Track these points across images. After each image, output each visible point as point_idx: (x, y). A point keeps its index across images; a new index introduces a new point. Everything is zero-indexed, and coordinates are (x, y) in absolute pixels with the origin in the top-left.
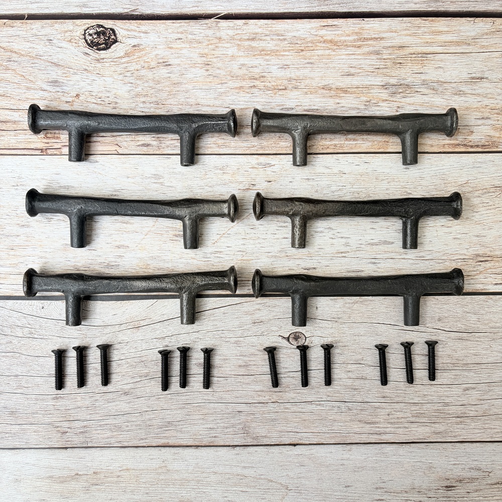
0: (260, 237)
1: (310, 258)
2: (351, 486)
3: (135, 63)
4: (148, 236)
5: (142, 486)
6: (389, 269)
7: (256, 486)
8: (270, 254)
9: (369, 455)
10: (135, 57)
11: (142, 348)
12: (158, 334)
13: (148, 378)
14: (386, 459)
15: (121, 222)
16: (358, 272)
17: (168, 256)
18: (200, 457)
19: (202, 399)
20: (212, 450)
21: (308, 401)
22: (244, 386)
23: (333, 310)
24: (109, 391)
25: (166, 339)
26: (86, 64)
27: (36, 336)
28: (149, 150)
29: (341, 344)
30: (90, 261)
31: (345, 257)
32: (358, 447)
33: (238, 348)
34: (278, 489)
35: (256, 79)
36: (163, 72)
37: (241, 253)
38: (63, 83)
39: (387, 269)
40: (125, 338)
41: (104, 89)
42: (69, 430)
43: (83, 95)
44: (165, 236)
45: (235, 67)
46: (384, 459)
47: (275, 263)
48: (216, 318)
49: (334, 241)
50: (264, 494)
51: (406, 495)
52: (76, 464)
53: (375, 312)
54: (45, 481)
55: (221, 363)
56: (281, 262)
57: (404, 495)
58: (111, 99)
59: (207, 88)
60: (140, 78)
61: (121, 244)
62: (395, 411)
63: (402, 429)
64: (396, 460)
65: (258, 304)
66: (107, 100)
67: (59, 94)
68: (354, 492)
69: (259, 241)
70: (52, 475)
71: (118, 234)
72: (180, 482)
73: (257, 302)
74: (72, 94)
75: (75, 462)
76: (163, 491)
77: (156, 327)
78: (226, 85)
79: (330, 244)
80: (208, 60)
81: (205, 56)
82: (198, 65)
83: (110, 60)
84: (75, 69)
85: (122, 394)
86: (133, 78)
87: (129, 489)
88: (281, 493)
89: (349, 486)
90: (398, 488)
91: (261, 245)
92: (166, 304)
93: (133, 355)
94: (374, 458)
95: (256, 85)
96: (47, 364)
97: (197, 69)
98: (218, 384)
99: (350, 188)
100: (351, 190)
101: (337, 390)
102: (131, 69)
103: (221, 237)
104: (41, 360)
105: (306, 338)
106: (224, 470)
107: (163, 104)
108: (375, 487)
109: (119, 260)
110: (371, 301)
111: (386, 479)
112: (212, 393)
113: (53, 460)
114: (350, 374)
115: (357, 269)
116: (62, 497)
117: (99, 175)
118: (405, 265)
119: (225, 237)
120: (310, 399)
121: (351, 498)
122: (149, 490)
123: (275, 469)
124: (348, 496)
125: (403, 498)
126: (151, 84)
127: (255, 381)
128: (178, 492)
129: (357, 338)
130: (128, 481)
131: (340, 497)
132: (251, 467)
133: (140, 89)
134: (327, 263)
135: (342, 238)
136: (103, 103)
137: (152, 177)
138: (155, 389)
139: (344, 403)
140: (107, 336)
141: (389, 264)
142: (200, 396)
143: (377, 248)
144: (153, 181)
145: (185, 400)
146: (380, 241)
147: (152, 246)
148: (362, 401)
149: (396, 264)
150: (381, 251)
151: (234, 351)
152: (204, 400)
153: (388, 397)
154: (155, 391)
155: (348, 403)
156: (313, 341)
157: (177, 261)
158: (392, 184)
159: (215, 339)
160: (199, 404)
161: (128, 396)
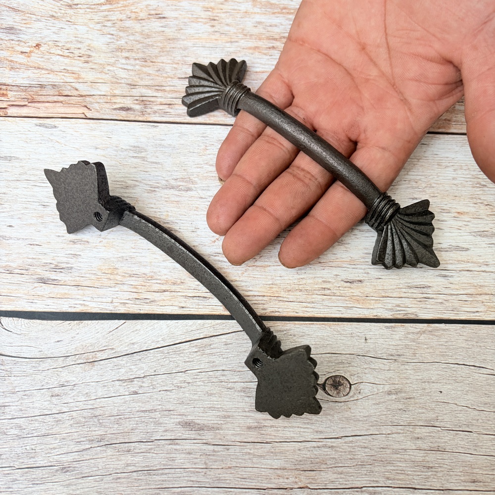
1: (354, 266)
3: (119, 12)
6: (466, 285)
10: (119, 5)
11: (96, 395)
12: (123, 373)
13: (102, 443)
16: (423, 288)
19: (188, 481)
21: (356, 486)
22: (255, 460)
23: (390, 343)
24: (37, 465)
25: (135, 382)
26: (53, 10)
28: (129, 115)
29: (403, 395)
30: (31, 260)
35: (276, 39)
36: (156, 25)
38: (20, 30)
39: (464, 285)
40: (72, 378)
41: (74, 39)
43: (45, 45)
45: (249, 24)
48: (214, 351)
53: (451, 347)
55: (219, 422)
58: (82, 52)
59: (211, 46)
60: (123, 29)
61: (78, 237)
66: (77, 52)
67: (13, 42)
74: (30, 44)
77: (121, 362)
78: (236, 44)
80: (215, 15)
81: (211, 10)
82: (201, 20)
83: (86, 6)
84: (38, 15)
85: (57, 471)
86: (115, 29)
92: (138, 327)
93: (81, 405)
95: (275, 47)
97: (200, 24)
98: (214, 455)
101: (400, 468)
102: (113, 19)
105: (351, 385)
107: (152, 62)
109: (72, 261)
110: (444, 330)
112: (204, 470)
114: (419, 443)
115: (421, 283)
117: (57, 144)
118: (487, 281)
120: (358, 483)
126: (138, 37)
127: (272, 453)
129: (426, 385)
133: (123, 43)
136: (71, 55)
137: (130, 150)
138: (112, 463)
139: (414, 490)
140: (44, 374)
141: (465, 278)
142: (185, 474)
143: (448, 255)
144: (131, 155)
145: (160, 482)
146: (451, 247)
147: (124, 242)
148: (441, 488)
149: (474, 278)
150: (452, 260)
151: (240, 404)
152: (191, 483)
153: (480, 482)
154: (112, 466)
155: (420, 491)
156: (362, 391)
157: (159, 264)
158: (460, 173)
159: (210, 384)
160: (183, 489)
161: (67, 473)
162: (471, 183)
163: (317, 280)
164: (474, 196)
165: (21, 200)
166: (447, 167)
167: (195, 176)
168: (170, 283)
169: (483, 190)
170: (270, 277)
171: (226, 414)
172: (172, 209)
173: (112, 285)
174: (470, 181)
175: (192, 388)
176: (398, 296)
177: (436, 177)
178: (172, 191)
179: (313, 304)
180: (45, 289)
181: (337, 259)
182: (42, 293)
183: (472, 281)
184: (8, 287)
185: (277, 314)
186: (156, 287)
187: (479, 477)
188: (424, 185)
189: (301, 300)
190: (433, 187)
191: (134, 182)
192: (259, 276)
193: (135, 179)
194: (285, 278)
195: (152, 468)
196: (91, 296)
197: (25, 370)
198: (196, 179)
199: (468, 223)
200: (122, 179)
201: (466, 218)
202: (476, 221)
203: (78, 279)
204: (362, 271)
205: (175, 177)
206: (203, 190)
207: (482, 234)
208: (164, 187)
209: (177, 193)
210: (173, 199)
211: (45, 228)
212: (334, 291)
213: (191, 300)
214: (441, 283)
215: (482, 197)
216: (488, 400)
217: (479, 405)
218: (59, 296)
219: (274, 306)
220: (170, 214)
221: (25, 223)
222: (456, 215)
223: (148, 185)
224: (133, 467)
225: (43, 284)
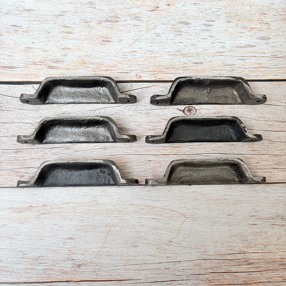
0: (163, 41)
1: (198, 56)
2: (232, 215)
4: (84, 42)
5: (78, 215)
6: (253, 63)
7: (162, 214)
8: (170, 53)
9: (245, 192)
12: (91, 107)
14: (257, 195)
15: (66, 33)
16: (232, 65)
17: (98, 54)
18: (121, 193)
19: (123, 152)
20: (130, 188)
24: (56, 147)
25: (97, 111)
27: (4, 109)
29: (221, 114)
30: (44, 58)
31: (222, 55)
32: (237, 186)
33: (148, 117)
34: (179, 217)
37: (150, 52)
39: (252, 63)
40: (68, 110)
42: (25, 174)
44: (96, 41)
46: (255, 195)
47: (174, 59)
49: (214, 44)
50: (168, 221)
51: (272, 221)
52: (30, 199)
54: (7, 211)
55: (136, 127)
56: (178, 59)
57: (271, 221)
61: (66, 46)
62: (262, 160)
63: (267, 174)
64: (265, 195)
65: (162, 87)
68: (234, 219)
69: (162, 44)
70: (12, 206)
71: (64, 40)
72: (106, 212)
73: (161, 86)
75: (29, 197)
76: (94, 219)
79: (212, 46)
87: (69, 217)
88: (181, 220)
89: (231, 215)
90: (266, 215)
91: (164, 47)
94: (248, 194)
96: (11, 128)
99: (225, 10)
100: (225, 11)
101: (219, 145)
103: (135, 41)
104: (7, 125)
105: (196, 110)
106: (139, 202)
108: (249, 215)
109: (64, 58)
111: (258, 209)
112: (130, 148)
113: (13, 196)
115: (231, 63)
116: (19, 223)
118: (264, 61)
119: (138, 41)
120: (200, 152)
121: (232, 223)
122: (83, 218)
123: (176, 202)
124: (231, 222)
125: (271, 223)
128: (105, 219)
130: (68, 212)
131: (224, 223)
132: (158, 200)
134: (210, 59)
135: (220, 42)
137: (88, 4)
138: (89, 145)
139: (225, 154)
140: (55, 108)
141: (253, 60)
142: (121, 150)
143: (244, 49)
144: (88, 6)
145: (111, 153)
146: (246, 45)
147: (87, 48)
148: (238, 154)
149: (257, 60)
150: (247, 52)
151: (145, 119)
152: (125, 153)
153: (256, 151)
154: (89, 147)
155: (228, 155)
156: (201, 113)
157: (104, 58)
158: (253, 8)
159: (131, 111)
160: (121, 155)
161: (69, 150)
162: (258, 13)
163: (181, 63)
164: (260, 20)
165: (37, 30)
166: (246, 5)
167: (120, 15)
168: (110, 66)
169: (265, 16)
170: (158, 62)
171: (139, 124)
172: (109, 31)
173: (83, 68)
174: (258, 12)
175: (123, 113)
176: (219, 69)
177: (240, 10)
178: (109, 23)
179: (179, 75)
180: (52, 71)
181: (190, 52)
182: (51, 73)
183: (256, 61)
184: (35, 71)
185: (161, 80)
186: (104, 69)
187: (256, 149)
188: (234, 15)
189: (173, 72)
190: (239, 16)
191: (90, 19)
192: (153, 62)
193: (91, 18)
194: (165, 62)
195: (106, 147)
196: (74, 73)
197: (46, 107)
198: (120, 16)
199: (256, 33)
200: (85, 18)
201: (255, 31)
202: (260, 32)
203: (67, 66)
204: (202, 58)
205: (110, 16)
206: (124, 21)
207: (263, 38)
208: (105, 21)
209: (111, 23)
210: (109, 26)
211: (50, 43)
212: (189, 68)
213: (120, 74)
214: (240, 63)
215: (264, 20)
216: (261, 115)
217: (258, 118)
218: (59, 74)
219: (160, 76)
220: (108, 34)
221: (40, 41)
222: (250, 29)
223: (97, 20)
224: (98, 147)
225: (51, 69)
